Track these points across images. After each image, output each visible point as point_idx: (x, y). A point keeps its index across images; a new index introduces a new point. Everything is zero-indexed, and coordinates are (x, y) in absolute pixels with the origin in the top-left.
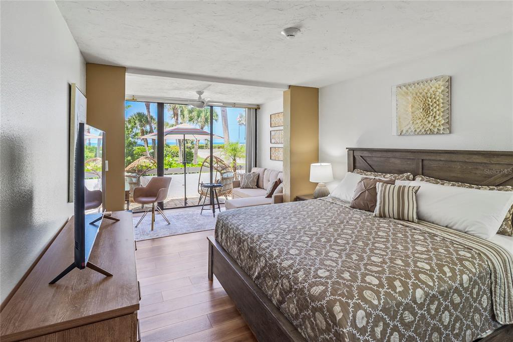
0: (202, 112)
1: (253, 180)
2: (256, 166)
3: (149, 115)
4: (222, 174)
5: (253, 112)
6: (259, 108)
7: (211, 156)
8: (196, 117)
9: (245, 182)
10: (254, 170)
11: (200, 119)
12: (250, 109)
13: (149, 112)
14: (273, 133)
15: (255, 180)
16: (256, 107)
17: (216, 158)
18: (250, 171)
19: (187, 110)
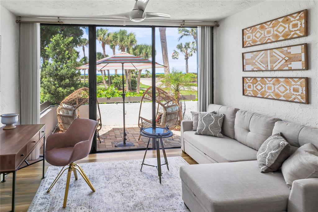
0: (143, 49)
1: (215, 125)
2: (213, 103)
3: (105, 54)
4: (165, 108)
5: (208, 31)
6: (218, 26)
7: (154, 87)
8: (138, 53)
9: (202, 126)
10: (212, 108)
11: (141, 54)
12: (203, 27)
13: (104, 51)
14: (247, 56)
15: (220, 125)
16: (212, 24)
17: (158, 89)
18: (205, 109)
19: (131, 48)
